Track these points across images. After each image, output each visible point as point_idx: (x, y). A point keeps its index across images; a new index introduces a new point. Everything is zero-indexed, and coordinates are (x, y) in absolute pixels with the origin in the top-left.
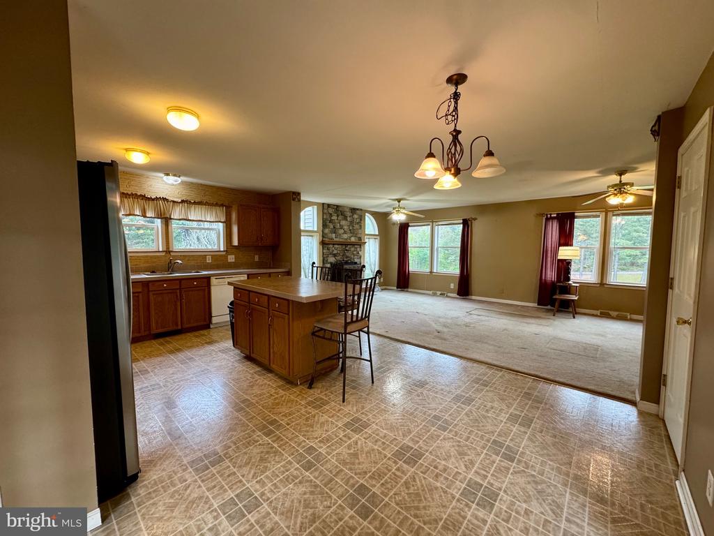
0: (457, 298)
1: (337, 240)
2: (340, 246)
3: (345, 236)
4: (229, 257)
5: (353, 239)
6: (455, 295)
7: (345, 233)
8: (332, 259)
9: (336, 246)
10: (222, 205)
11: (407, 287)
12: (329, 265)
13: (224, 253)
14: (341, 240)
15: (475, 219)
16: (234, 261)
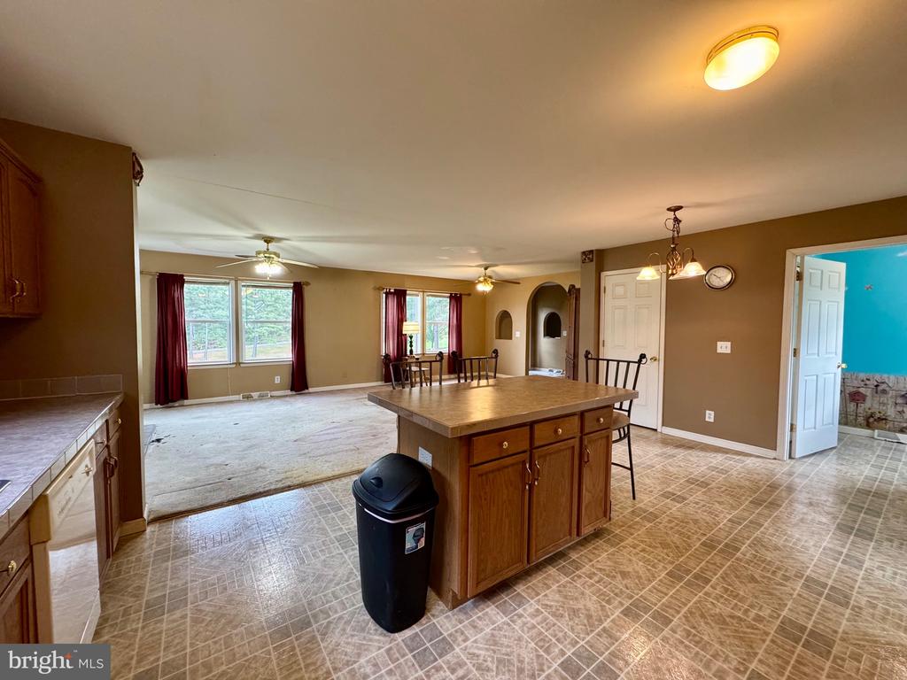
0: (290, 396)
6: (289, 392)
11: (184, 396)
15: (308, 284)
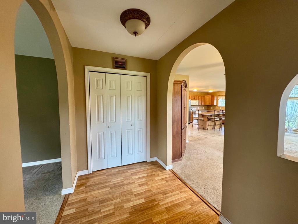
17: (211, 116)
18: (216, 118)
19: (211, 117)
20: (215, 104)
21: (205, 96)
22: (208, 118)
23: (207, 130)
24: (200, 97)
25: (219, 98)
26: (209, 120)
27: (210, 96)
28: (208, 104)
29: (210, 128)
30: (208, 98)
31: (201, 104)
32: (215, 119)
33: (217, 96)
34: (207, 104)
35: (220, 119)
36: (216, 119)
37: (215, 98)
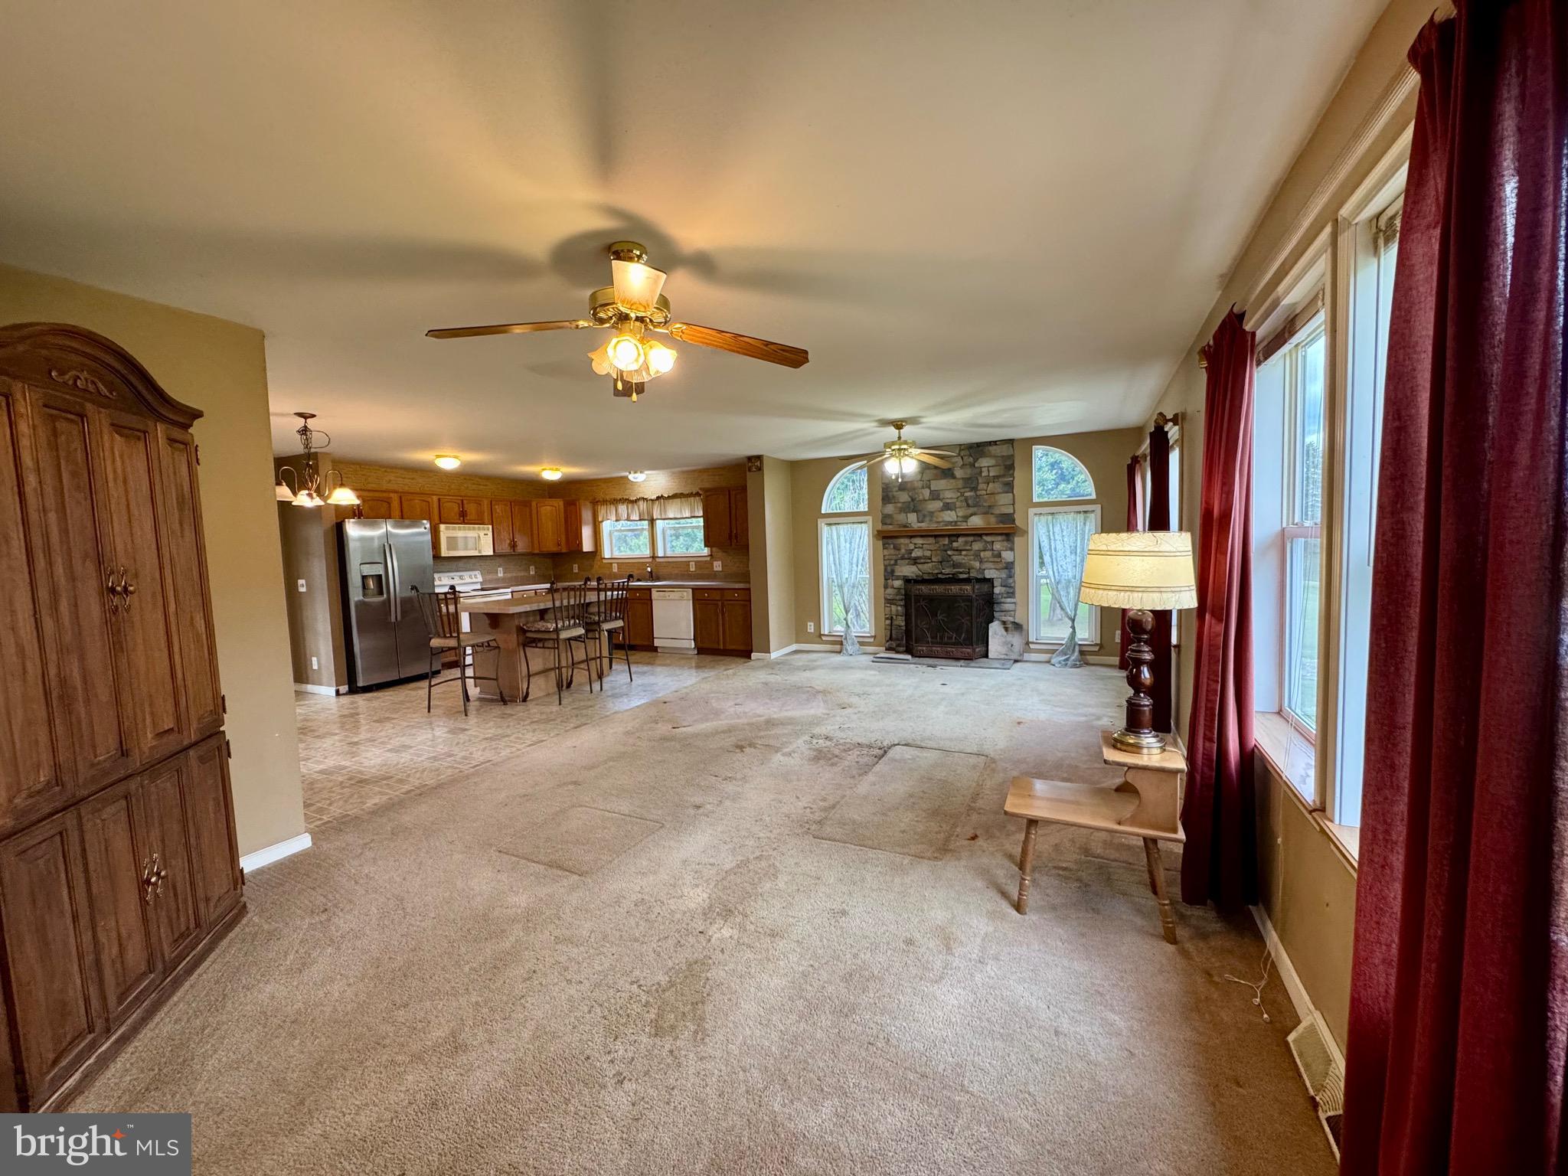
1: (924, 525)
2: (931, 540)
3: (949, 516)
4: (715, 563)
5: (976, 521)
7: (947, 507)
8: (908, 570)
9: (919, 541)
10: (698, 494)
12: (898, 583)
13: (708, 559)
14: (933, 526)
16: (720, 569)
17: (542, 618)
18: (564, 628)
19: (541, 625)
20: (587, 546)
21: (534, 504)
22: (521, 631)
23: (525, 699)
24: (498, 508)
25: (602, 511)
26: (529, 640)
27: (559, 503)
28: (550, 546)
29: (540, 687)
30: (550, 511)
31: (513, 545)
32: (557, 631)
33: (595, 503)
34: (545, 550)
35: (592, 628)
36: (564, 635)
37: (587, 515)
